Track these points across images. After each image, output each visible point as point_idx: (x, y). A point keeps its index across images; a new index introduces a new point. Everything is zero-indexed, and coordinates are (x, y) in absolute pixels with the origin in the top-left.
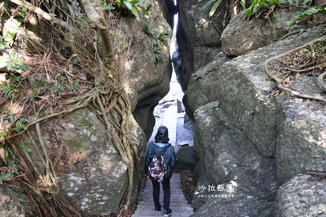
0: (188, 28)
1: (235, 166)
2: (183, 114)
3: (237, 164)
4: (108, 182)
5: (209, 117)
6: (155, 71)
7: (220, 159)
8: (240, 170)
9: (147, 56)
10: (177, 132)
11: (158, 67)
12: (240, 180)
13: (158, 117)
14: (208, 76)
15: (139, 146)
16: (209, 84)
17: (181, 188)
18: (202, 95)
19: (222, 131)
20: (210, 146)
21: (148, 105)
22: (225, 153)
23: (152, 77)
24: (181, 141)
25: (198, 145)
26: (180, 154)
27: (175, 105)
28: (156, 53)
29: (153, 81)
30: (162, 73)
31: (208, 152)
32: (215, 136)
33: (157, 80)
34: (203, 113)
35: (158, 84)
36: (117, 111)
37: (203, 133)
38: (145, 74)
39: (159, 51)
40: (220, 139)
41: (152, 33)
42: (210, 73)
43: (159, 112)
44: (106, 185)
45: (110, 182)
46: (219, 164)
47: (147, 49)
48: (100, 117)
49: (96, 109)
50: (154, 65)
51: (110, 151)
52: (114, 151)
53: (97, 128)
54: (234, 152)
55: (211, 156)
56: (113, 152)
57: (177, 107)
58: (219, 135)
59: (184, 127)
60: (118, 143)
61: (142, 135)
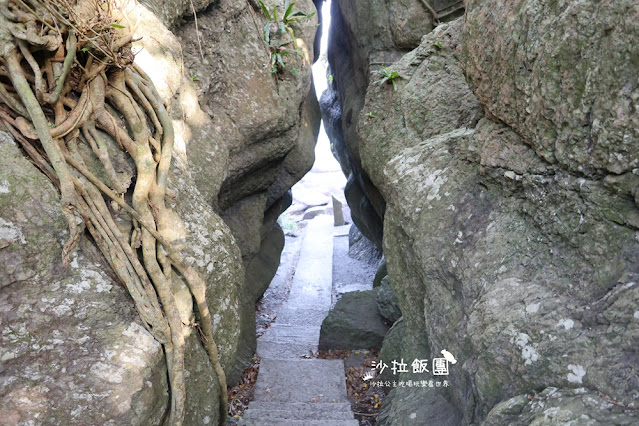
0: (354, 9)
1: (569, 324)
2: (346, 229)
3: (576, 317)
4: (74, 404)
5: (438, 172)
6: (275, 95)
7: (494, 302)
8: (595, 340)
9: (251, 54)
10: (334, 266)
11: (282, 88)
12: (602, 385)
13: (293, 236)
14: (419, 70)
15: (213, 274)
16: (423, 93)
17: (348, 398)
18: (403, 130)
19: (488, 206)
20: (446, 263)
21: (263, 191)
22: (513, 282)
23: (266, 110)
24: (344, 285)
25: (399, 271)
26: (342, 310)
27: (329, 212)
28: (276, 51)
29: (268, 122)
30: (292, 104)
31: (435, 287)
32: (463, 229)
33: (281, 120)
34: (414, 165)
35: (283, 133)
36: (113, 138)
37: (416, 225)
38: (249, 102)
39: (283, 48)
40: (484, 235)
41: (268, 8)
42: (426, 62)
43: (295, 226)
44: (69, 417)
45: (82, 402)
46: (494, 321)
47: (253, 40)
48: (31, 149)
49: (14, 114)
50: (271, 81)
51: (86, 284)
52: (104, 286)
53: (20, 191)
54: (551, 275)
55: (447, 298)
56: (100, 289)
57: (332, 217)
58: (480, 222)
59: (349, 254)
60: (121, 255)
61: (224, 240)
